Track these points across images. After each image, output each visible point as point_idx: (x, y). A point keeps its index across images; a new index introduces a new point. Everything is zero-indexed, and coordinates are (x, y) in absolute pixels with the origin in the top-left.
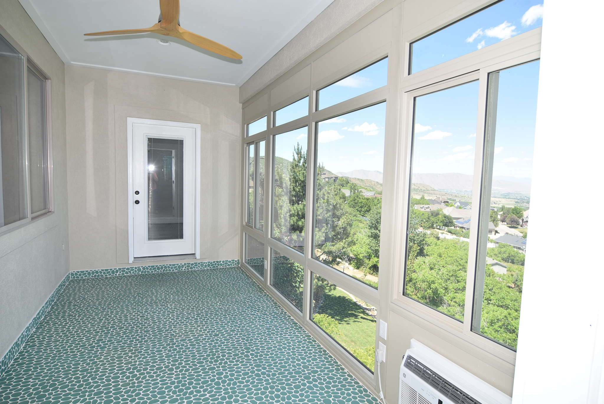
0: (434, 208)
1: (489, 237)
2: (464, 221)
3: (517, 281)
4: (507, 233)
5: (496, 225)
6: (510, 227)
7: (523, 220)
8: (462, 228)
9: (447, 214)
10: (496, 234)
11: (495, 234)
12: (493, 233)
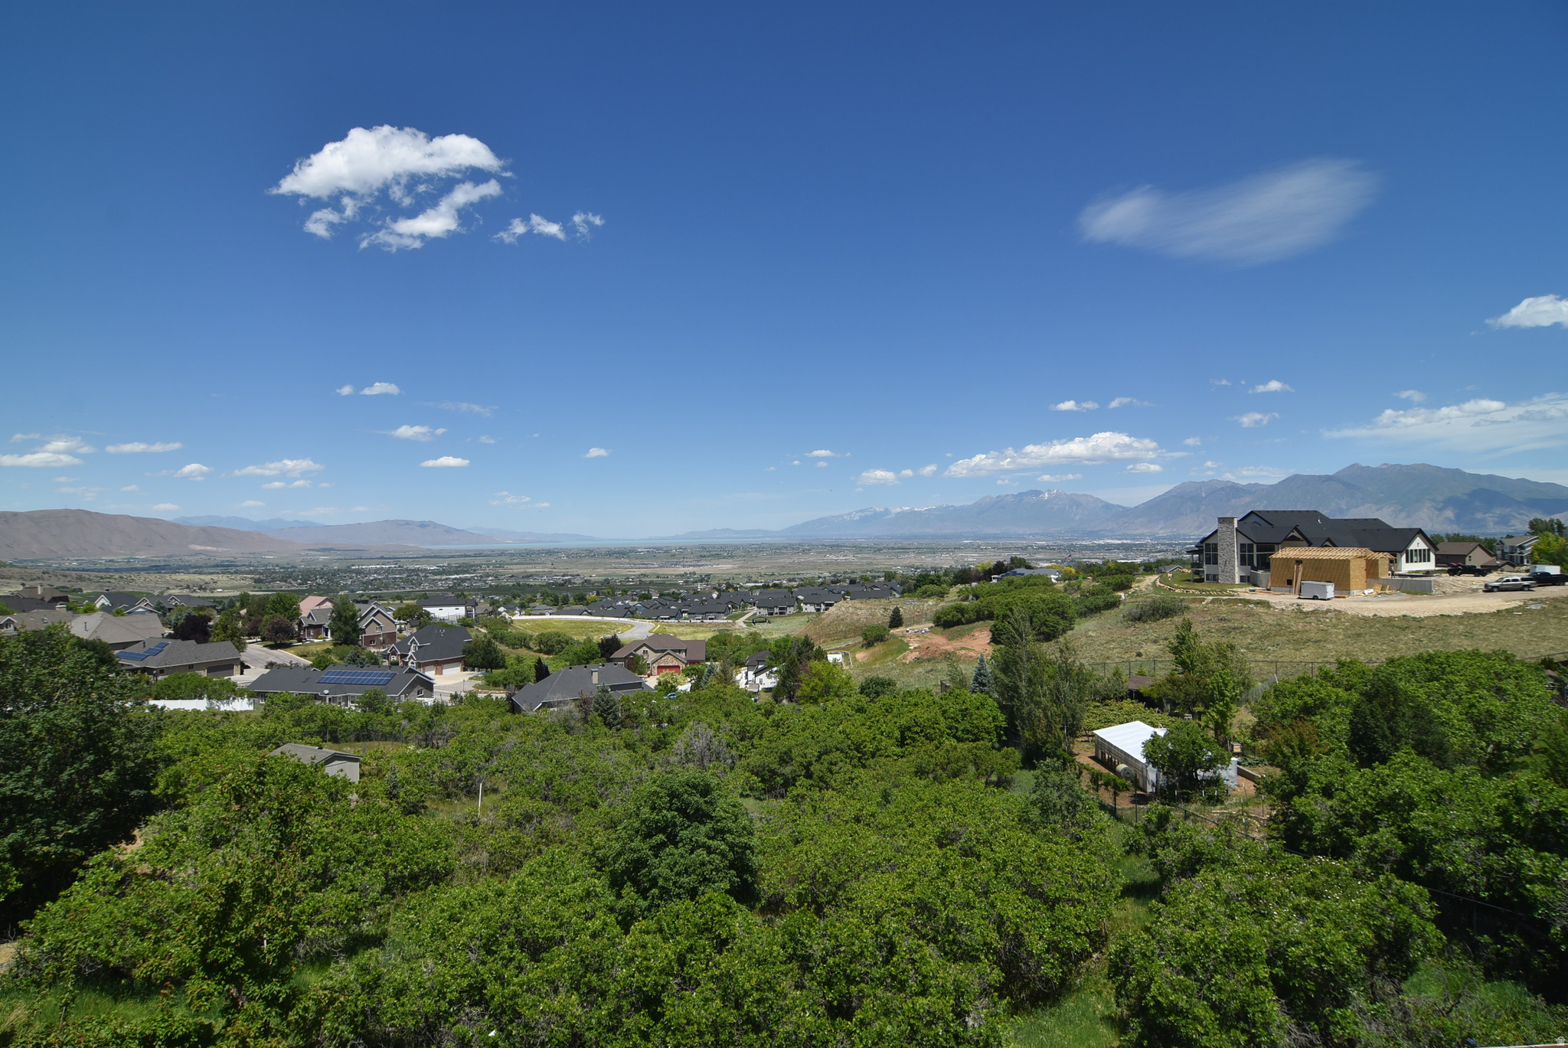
0: (35, 621)
1: (235, 684)
2: (146, 649)
3: (395, 787)
4: (271, 665)
5: (241, 647)
6: (272, 647)
7: (300, 624)
8: (144, 670)
9: (85, 635)
10: (245, 671)
11: (242, 673)
12: (237, 669)
